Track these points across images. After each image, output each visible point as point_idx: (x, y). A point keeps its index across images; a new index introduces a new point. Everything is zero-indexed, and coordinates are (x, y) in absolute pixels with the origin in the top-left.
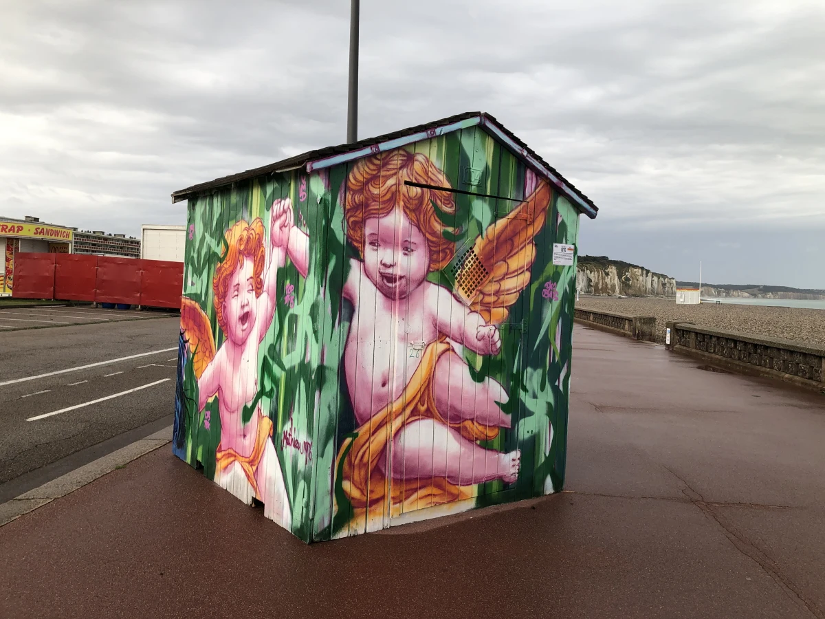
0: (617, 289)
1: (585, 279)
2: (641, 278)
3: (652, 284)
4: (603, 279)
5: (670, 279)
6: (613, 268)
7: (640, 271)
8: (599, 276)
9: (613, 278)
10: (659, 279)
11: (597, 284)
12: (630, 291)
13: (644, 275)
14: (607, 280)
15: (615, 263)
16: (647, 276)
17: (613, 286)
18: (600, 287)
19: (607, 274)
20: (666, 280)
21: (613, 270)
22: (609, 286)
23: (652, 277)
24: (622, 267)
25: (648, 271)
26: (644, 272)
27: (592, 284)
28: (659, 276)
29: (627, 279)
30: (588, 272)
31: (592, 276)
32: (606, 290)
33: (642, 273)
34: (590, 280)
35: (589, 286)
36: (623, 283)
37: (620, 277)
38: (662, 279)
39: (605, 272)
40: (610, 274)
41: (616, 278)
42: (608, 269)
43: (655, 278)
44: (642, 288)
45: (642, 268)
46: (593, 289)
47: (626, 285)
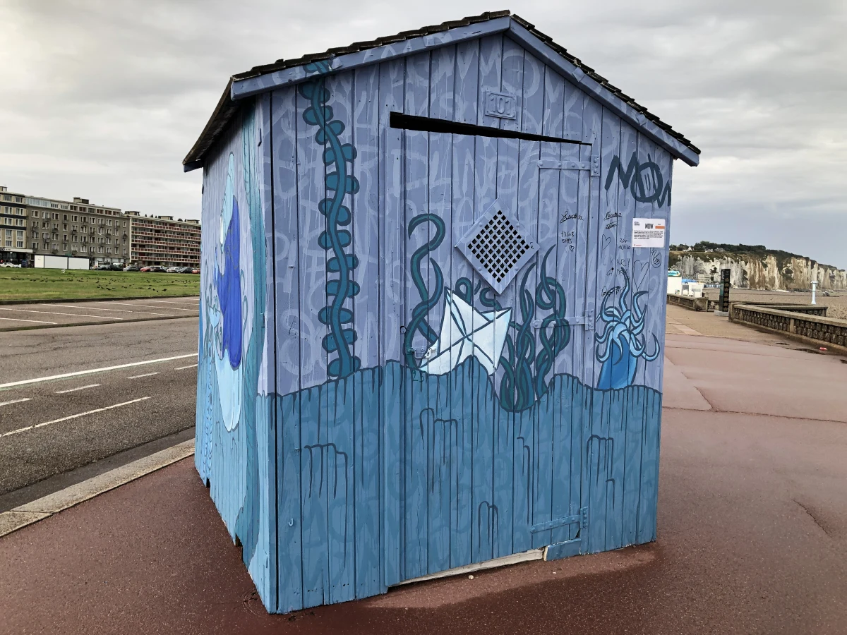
0: (777, 283)
1: (739, 271)
2: (805, 270)
3: (818, 277)
4: (760, 271)
5: (840, 271)
6: (773, 258)
7: (804, 261)
8: (755, 268)
9: (772, 269)
10: (826, 271)
11: (752, 278)
12: (792, 285)
13: (810, 267)
14: (765, 273)
15: (773, 252)
16: (812, 267)
17: (772, 280)
18: (757, 281)
19: (765, 266)
20: (835, 272)
21: (772, 261)
22: (767, 280)
23: (819, 269)
24: (783, 257)
25: (813, 262)
26: (810, 263)
27: (747, 277)
28: (826, 267)
29: (789, 271)
30: (743, 263)
31: (747, 268)
32: (764, 284)
33: (807, 265)
34: (745, 273)
35: (744, 279)
36: (784, 275)
37: (780, 269)
38: (829, 271)
39: (762, 263)
40: (769, 265)
41: (776, 270)
42: (767, 260)
43: (822, 271)
44: (806, 282)
45: (807, 259)
46: (748, 282)
47: (787, 277)
